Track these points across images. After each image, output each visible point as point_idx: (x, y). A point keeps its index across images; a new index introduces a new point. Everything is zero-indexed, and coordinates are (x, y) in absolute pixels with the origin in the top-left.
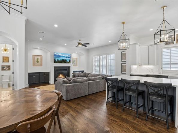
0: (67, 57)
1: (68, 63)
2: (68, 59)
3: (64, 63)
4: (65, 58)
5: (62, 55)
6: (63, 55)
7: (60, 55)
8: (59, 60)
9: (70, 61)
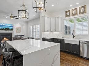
0: (9, 26)
1: (11, 30)
2: (10, 28)
3: (7, 30)
4: (8, 27)
5: (5, 25)
6: (7, 25)
7: (4, 25)
8: (3, 28)
9: (12, 29)
